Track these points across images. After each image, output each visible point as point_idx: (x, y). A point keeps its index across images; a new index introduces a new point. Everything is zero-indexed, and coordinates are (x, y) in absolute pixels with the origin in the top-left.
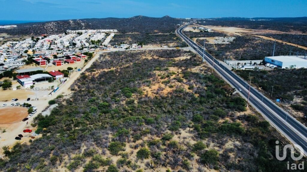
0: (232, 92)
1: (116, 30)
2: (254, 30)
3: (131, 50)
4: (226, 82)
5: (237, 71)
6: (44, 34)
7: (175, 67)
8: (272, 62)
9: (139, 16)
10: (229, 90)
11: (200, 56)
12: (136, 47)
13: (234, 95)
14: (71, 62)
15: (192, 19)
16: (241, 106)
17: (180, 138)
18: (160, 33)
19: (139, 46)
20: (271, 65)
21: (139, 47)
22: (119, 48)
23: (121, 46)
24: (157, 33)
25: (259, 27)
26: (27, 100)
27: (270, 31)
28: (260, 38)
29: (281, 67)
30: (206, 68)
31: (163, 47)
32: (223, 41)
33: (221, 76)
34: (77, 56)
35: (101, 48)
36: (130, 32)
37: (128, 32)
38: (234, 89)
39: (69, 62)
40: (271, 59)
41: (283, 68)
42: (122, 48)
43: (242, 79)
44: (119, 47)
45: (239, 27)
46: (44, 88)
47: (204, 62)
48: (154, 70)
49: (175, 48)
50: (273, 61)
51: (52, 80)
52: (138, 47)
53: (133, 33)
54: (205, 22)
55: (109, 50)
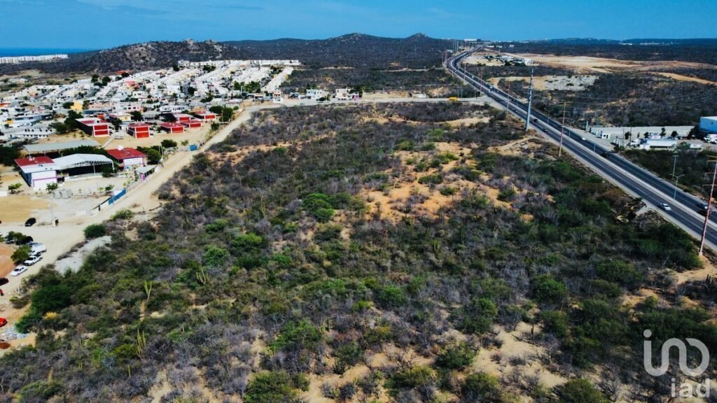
0: (632, 208)
1: (297, 61)
2: (639, 62)
3: (333, 104)
4: (607, 182)
5: (629, 154)
6: (125, 69)
7: (451, 143)
9: (353, 34)
10: (623, 203)
11: (516, 117)
12: (346, 97)
13: (642, 218)
14: (174, 130)
16: (681, 251)
18: (405, 69)
19: (354, 94)
21: (353, 97)
22: (303, 98)
23: (308, 95)
24: (397, 68)
25: (650, 56)
26: (24, 223)
27: (682, 63)
28: (665, 77)
30: (539, 146)
31: (415, 97)
32: (568, 85)
33: (587, 164)
34: (192, 114)
35: (256, 97)
36: (331, 66)
38: (638, 200)
39: (169, 130)
42: (309, 98)
43: (653, 175)
44: (303, 96)
45: (601, 56)
46: (86, 191)
47: (529, 131)
48: (396, 149)
49: (446, 100)
51: (112, 171)
52: (351, 97)
53: (339, 68)
54: (513, 46)
55: (279, 102)
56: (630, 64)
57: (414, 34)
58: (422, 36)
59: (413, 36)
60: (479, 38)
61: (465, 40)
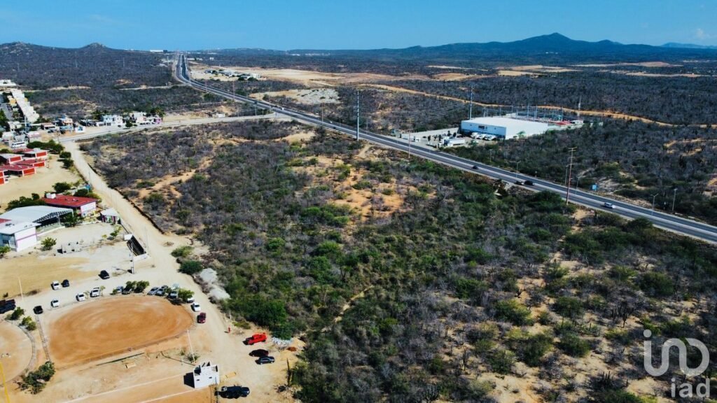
0: (499, 186)
4: (465, 171)
5: (448, 151)
7: (320, 156)
8: (481, 130)
12: (148, 121)
14: (26, 172)
15: (165, 52)
18: (144, 87)
20: (484, 135)
21: (155, 120)
22: (101, 125)
23: (107, 121)
25: (340, 68)
29: (504, 137)
31: (216, 117)
35: (47, 128)
36: (59, 86)
37: (53, 86)
38: (499, 181)
39: (21, 173)
40: (476, 124)
41: (507, 138)
42: (109, 124)
44: (101, 123)
47: (361, 141)
48: (287, 166)
50: (482, 127)
52: (152, 121)
53: (70, 88)
54: (213, 58)
55: (80, 132)
56: (333, 76)
57: (89, 44)
58: (100, 47)
59: (89, 46)
60: (165, 49)
61: (151, 51)
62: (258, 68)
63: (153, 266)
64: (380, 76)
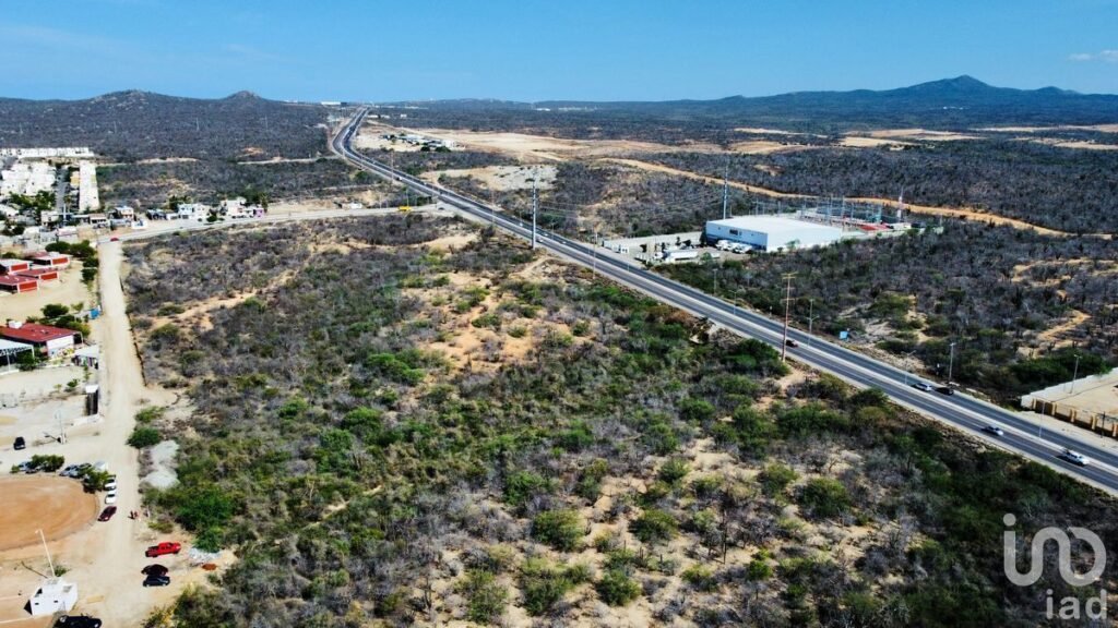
0: (702, 328)
1: (86, 149)
2: (582, 141)
4: (663, 304)
5: (660, 269)
7: (459, 273)
8: (732, 236)
9: (129, 92)
10: (692, 325)
11: (505, 231)
12: (244, 214)
13: (716, 337)
14: (23, 287)
15: (344, 104)
16: (771, 360)
17: (705, 469)
18: (277, 160)
19: (252, 208)
20: (735, 245)
21: (255, 212)
22: (174, 218)
23: (182, 212)
24: (262, 158)
25: (590, 132)
27: (633, 143)
28: (630, 166)
29: (765, 249)
30: (564, 268)
31: (347, 209)
32: (527, 180)
33: (632, 287)
34: (27, 258)
35: (94, 221)
36: (154, 157)
37: (146, 157)
38: (704, 320)
39: (15, 288)
40: (726, 227)
41: (769, 250)
42: (185, 217)
44: (175, 215)
45: (533, 133)
47: (538, 250)
48: (400, 286)
49: (394, 210)
50: (734, 232)
51: (32, 361)
52: (251, 213)
53: (169, 160)
54: (405, 116)
55: (140, 227)
56: (573, 144)
57: (236, 92)
58: (250, 97)
59: (234, 96)
60: (344, 101)
61: (323, 103)
62: (467, 131)
63: (97, 434)
64: (643, 145)
